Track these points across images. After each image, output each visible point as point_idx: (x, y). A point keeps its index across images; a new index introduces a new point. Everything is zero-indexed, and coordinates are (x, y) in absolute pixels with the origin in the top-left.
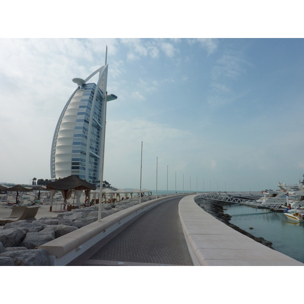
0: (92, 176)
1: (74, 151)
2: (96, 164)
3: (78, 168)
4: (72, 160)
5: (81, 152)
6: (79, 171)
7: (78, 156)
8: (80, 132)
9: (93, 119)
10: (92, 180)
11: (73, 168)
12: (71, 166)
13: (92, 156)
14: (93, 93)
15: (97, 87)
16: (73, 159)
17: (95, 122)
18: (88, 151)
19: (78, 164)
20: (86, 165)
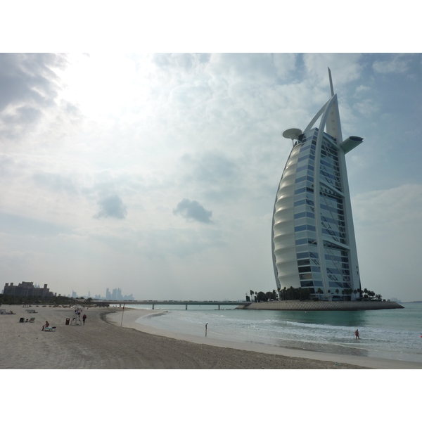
0: (341, 280)
1: (298, 242)
2: (345, 260)
3: (308, 269)
4: (298, 258)
5: (310, 242)
6: (311, 274)
7: (307, 248)
8: (303, 208)
9: (321, 184)
10: (341, 289)
11: (301, 270)
12: (296, 267)
13: (329, 245)
14: (314, 143)
15: (319, 132)
16: (299, 256)
17: (324, 188)
18: (320, 237)
19: (308, 262)
20: (320, 262)
